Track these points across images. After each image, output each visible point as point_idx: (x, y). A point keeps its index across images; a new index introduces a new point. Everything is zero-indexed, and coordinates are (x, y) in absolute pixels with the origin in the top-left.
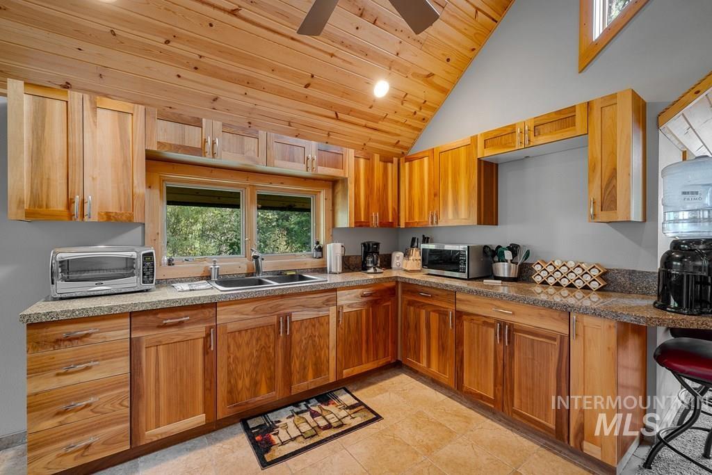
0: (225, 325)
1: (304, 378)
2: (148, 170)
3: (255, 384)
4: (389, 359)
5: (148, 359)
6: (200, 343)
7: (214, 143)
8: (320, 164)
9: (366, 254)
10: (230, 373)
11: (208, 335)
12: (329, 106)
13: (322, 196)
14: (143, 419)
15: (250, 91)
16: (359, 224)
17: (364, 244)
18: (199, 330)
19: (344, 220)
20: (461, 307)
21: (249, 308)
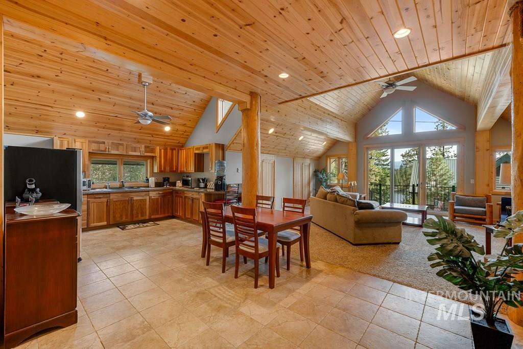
0: (112, 199)
1: (137, 216)
2: (89, 155)
3: (121, 216)
4: (169, 214)
5: (91, 206)
6: (105, 203)
7: (109, 148)
8: (146, 152)
9: (164, 181)
10: (114, 212)
11: (108, 201)
12: (149, 134)
13: (149, 161)
14: (90, 220)
15: (121, 132)
16: (161, 171)
17: (163, 178)
18: (105, 200)
19: (156, 170)
20: (186, 195)
21: (119, 195)
